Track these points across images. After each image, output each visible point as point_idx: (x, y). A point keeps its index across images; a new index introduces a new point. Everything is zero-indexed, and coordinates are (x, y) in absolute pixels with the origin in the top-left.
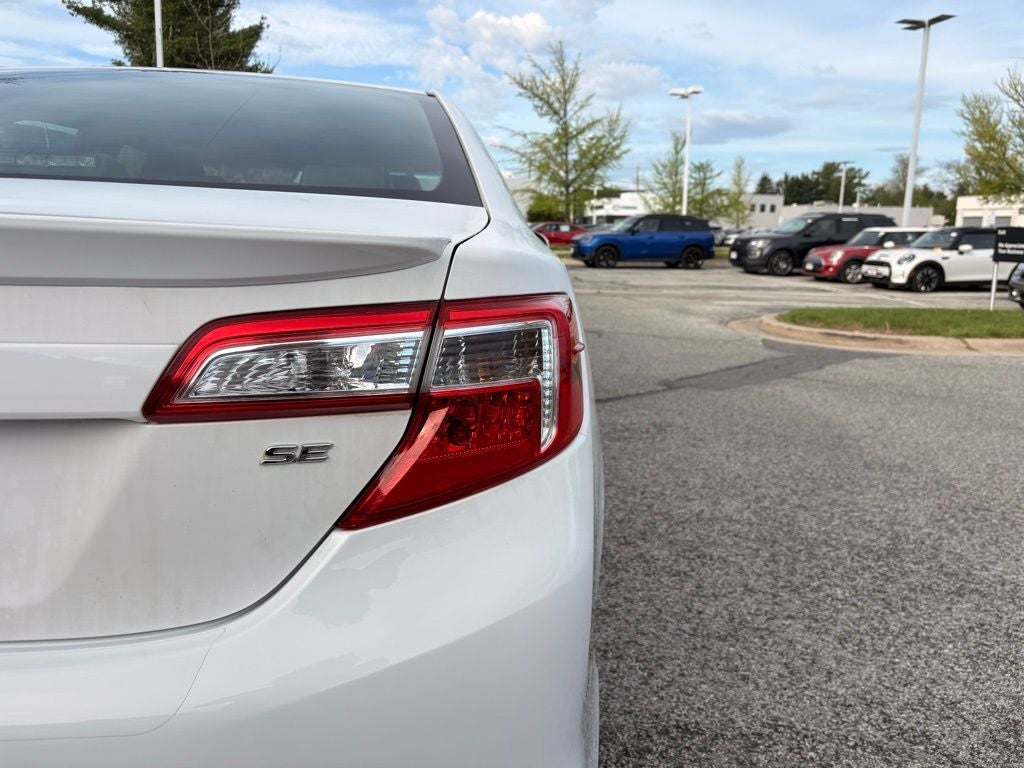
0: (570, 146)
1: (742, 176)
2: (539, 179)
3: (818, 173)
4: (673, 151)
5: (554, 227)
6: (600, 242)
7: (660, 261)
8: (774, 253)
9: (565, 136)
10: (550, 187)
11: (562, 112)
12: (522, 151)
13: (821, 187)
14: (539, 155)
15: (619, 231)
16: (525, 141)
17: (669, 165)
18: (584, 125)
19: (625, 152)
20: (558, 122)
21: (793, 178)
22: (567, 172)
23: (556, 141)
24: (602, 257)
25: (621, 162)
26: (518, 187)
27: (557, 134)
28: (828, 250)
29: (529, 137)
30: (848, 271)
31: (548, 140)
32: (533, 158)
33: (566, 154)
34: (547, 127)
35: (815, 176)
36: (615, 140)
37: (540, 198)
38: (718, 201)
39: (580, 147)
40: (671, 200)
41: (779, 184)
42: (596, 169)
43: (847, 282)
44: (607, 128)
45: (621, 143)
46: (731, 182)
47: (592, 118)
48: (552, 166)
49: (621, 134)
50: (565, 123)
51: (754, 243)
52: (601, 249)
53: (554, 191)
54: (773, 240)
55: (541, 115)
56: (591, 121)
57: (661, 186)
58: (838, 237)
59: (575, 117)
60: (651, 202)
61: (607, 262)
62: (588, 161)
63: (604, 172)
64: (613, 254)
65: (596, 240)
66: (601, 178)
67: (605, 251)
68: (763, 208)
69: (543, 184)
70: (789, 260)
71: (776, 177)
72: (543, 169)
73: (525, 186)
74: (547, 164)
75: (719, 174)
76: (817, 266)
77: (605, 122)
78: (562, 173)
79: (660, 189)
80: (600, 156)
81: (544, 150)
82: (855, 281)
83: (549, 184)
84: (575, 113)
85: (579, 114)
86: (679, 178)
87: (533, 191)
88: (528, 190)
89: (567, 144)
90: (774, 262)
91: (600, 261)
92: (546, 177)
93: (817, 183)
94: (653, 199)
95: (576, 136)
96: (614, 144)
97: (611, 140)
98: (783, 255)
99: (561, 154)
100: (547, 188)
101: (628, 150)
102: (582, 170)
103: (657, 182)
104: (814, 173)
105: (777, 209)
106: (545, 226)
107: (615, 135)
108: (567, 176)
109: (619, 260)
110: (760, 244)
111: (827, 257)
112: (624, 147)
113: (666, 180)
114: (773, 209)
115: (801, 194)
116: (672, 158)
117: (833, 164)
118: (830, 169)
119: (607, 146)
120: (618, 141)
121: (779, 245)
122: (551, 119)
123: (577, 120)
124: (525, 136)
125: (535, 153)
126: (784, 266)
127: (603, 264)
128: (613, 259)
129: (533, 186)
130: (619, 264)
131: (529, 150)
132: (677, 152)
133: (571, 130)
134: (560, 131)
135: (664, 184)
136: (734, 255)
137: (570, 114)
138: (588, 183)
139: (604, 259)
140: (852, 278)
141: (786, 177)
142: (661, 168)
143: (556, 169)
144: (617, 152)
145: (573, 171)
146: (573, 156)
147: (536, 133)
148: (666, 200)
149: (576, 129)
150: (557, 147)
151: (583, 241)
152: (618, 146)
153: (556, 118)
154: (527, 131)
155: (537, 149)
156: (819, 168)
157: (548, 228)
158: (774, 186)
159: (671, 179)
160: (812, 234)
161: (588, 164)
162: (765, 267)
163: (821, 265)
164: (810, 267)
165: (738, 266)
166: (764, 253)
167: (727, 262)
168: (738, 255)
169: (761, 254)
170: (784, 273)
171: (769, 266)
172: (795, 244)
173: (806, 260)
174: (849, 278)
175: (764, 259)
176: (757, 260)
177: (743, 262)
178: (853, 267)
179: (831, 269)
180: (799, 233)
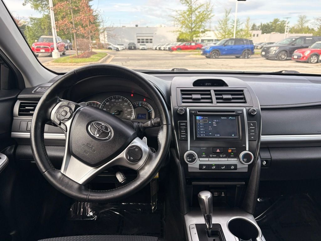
0: (193, 15)
1: (249, 24)
2: (182, 27)
3: (272, 23)
4: (225, 16)
5: (189, 44)
6: (213, 49)
7: (233, 56)
8: (280, 52)
9: (191, 11)
10: (185, 30)
11: (190, 2)
12: (176, 17)
13: (273, 27)
14: (182, 18)
15: (219, 45)
16: (177, 13)
17: (224, 21)
18: (198, 7)
19: (212, 16)
20: (189, 6)
21: (264, 25)
22: (192, 24)
23: (188, 13)
24: (213, 55)
25: (211, 20)
26: (174, 30)
27: (188, 11)
28: (303, 50)
29: (178, 12)
30: (312, 58)
31: (185, 13)
32: (180, 19)
33: (191, 18)
34: (185, 8)
35: (271, 24)
36: (208, 12)
37: (182, 33)
38: (241, 33)
39: (196, 14)
40: (224, 33)
41: (259, 27)
42: (202, 23)
43: (311, 63)
44: (206, 7)
45: (211, 13)
46: (245, 26)
47: (200, 4)
48: (186, 22)
49: (211, 9)
50: (191, 6)
51: (272, 48)
52: (213, 52)
53: (187, 31)
54: (280, 47)
55: (183, 4)
56: (200, 5)
57: (221, 29)
58: (304, 45)
59: (194, 4)
60: (217, 34)
61: (215, 56)
62: (199, 20)
63: (205, 24)
64: (217, 54)
65: (211, 48)
66: (203, 26)
67: (214, 52)
68: (254, 35)
69: (183, 29)
70: (286, 55)
71: (258, 24)
72: (183, 23)
73: (177, 30)
74: (184, 21)
75: (242, 24)
76: (299, 57)
77: (205, 5)
78: (190, 25)
79: (220, 30)
80: (203, 18)
81: (184, 17)
82: (314, 62)
83: (185, 29)
84: (195, 2)
85: (196, 3)
86: (227, 26)
87: (180, 31)
88: (178, 31)
89: (191, 14)
90: (280, 55)
91: (212, 56)
92: (184, 26)
93: (272, 26)
94: (218, 33)
95: (194, 11)
96: (208, 13)
97: (207, 12)
98: (283, 52)
99: (189, 18)
100: (184, 30)
101: (214, 15)
102: (197, 23)
103: (219, 27)
104: (270, 22)
105: (259, 35)
106: (186, 44)
107: (208, 10)
108: (192, 26)
109: (220, 56)
110: (275, 48)
111: (303, 53)
112: (212, 14)
113: (223, 26)
114: (257, 35)
115: (266, 30)
116: (225, 18)
117: (277, 19)
118: (276, 21)
119: (205, 14)
120: (210, 12)
121: (282, 49)
122: (186, 5)
123: (195, 5)
124: (177, 11)
125: (181, 18)
126: (284, 57)
127: (214, 57)
128: (217, 55)
129: (180, 30)
130: (219, 57)
131: (179, 17)
132: (227, 16)
133: (193, 9)
134: (189, 9)
135: (222, 28)
136: (263, 53)
137: (193, 3)
138: (199, 28)
139: (214, 56)
140: (313, 61)
141: (261, 24)
142: (221, 22)
143: (188, 23)
144: (209, 16)
145: (194, 24)
146: (194, 18)
147: (181, 10)
148: (222, 33)
149: (195, 8)
150: (188, 15)
151: (206, 49)
152: (210, 14)
153: (188, 4)
154: (177, 10)
155: (181, 16)
156: (272, 21)
157: (187, 44)
158: (257, 27)
159: (224, 26)
160: (295, 44)
161: (199, 21)
162: (276, 57)
163: (301, 56)
164: (296, 57)
165: (265, 57)
166: (276, 52)
167: (260, 56)
168: (265, 53)
169: (275, 53)
170: (283, 59)
171: (278, 57)
172: (288, 48)
173: (293, 54)
174: (312, 61)
175: (276, 54)
176: (273, 55)
177: (267, 56)
178: (314, 57)
179: (305, 58)
180: (289, 44)
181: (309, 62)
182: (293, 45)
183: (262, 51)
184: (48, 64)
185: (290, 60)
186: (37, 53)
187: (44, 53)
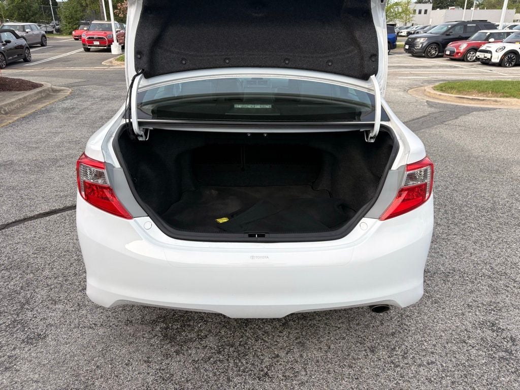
8: (429, 45)
28: (459, 43)
30: (469, 54)
38: (396, 9)
43: (467, 61)
51: (418, 40)
54: (429, 38)
58: (464, 36)
68: (420, 12)
70: (437, 49)
76: (452, 52)
82: (472, 60)
90: (429, 50)
98: (434, 46)
110: (422, 40)
111: (458, 47)
114: (426, 12)
121: (432, 41)
126: (434, 52)
136: (407, 47)
160: (450, 34)
162: (424, 53)
163: (454, 52)
164: (448, 53)
165: (409, 53)
166: (424, 45)
167: (403, 50)
168: (409, 47)
169: (422, 46)
170: (433, 56)
171: (426, 53)
172: (440, 40)
173: (446, 49)
174: (469, 59)
175: (423, 49)
176: (420, 49)
177: (412, 50)
178: (471, 53)
179: (459, 54)
180: (443, 34)
181: (465, 60)
182: (447, 35)
183: (406, 44)
184: (111, 62)
185: (442, 56)
186: (89, 46)
187: (99, 46)
